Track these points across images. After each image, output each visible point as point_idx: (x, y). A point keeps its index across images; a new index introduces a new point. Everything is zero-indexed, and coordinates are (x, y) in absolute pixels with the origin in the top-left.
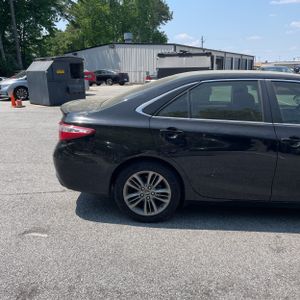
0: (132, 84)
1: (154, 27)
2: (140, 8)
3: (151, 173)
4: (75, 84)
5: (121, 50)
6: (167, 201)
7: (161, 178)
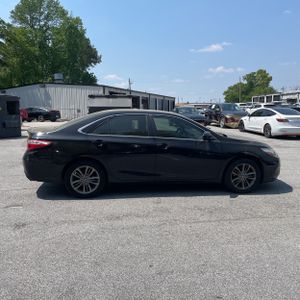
0: (63, 121)
1: (84, 69)
2: (69, 50)
3: (88, 167)
4: (11, 120)
5: (52, 90)
6: (98, 184)
7: (94, 170)
